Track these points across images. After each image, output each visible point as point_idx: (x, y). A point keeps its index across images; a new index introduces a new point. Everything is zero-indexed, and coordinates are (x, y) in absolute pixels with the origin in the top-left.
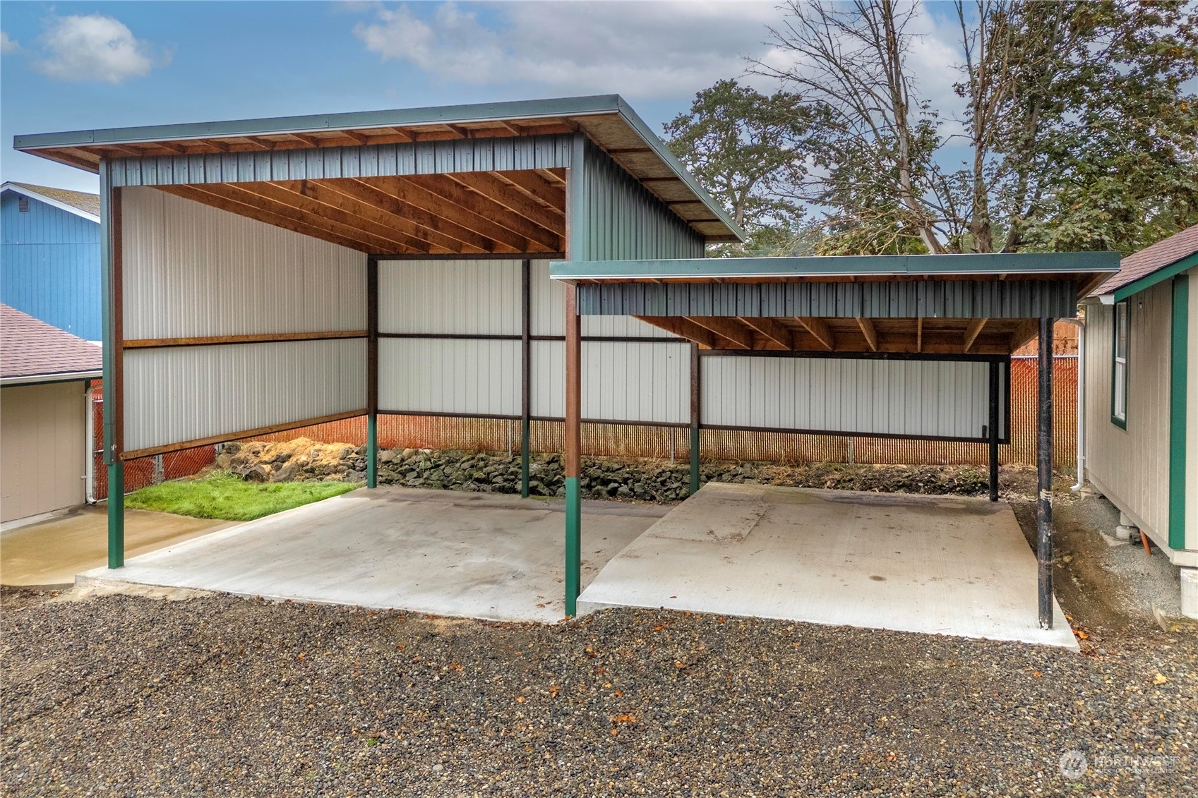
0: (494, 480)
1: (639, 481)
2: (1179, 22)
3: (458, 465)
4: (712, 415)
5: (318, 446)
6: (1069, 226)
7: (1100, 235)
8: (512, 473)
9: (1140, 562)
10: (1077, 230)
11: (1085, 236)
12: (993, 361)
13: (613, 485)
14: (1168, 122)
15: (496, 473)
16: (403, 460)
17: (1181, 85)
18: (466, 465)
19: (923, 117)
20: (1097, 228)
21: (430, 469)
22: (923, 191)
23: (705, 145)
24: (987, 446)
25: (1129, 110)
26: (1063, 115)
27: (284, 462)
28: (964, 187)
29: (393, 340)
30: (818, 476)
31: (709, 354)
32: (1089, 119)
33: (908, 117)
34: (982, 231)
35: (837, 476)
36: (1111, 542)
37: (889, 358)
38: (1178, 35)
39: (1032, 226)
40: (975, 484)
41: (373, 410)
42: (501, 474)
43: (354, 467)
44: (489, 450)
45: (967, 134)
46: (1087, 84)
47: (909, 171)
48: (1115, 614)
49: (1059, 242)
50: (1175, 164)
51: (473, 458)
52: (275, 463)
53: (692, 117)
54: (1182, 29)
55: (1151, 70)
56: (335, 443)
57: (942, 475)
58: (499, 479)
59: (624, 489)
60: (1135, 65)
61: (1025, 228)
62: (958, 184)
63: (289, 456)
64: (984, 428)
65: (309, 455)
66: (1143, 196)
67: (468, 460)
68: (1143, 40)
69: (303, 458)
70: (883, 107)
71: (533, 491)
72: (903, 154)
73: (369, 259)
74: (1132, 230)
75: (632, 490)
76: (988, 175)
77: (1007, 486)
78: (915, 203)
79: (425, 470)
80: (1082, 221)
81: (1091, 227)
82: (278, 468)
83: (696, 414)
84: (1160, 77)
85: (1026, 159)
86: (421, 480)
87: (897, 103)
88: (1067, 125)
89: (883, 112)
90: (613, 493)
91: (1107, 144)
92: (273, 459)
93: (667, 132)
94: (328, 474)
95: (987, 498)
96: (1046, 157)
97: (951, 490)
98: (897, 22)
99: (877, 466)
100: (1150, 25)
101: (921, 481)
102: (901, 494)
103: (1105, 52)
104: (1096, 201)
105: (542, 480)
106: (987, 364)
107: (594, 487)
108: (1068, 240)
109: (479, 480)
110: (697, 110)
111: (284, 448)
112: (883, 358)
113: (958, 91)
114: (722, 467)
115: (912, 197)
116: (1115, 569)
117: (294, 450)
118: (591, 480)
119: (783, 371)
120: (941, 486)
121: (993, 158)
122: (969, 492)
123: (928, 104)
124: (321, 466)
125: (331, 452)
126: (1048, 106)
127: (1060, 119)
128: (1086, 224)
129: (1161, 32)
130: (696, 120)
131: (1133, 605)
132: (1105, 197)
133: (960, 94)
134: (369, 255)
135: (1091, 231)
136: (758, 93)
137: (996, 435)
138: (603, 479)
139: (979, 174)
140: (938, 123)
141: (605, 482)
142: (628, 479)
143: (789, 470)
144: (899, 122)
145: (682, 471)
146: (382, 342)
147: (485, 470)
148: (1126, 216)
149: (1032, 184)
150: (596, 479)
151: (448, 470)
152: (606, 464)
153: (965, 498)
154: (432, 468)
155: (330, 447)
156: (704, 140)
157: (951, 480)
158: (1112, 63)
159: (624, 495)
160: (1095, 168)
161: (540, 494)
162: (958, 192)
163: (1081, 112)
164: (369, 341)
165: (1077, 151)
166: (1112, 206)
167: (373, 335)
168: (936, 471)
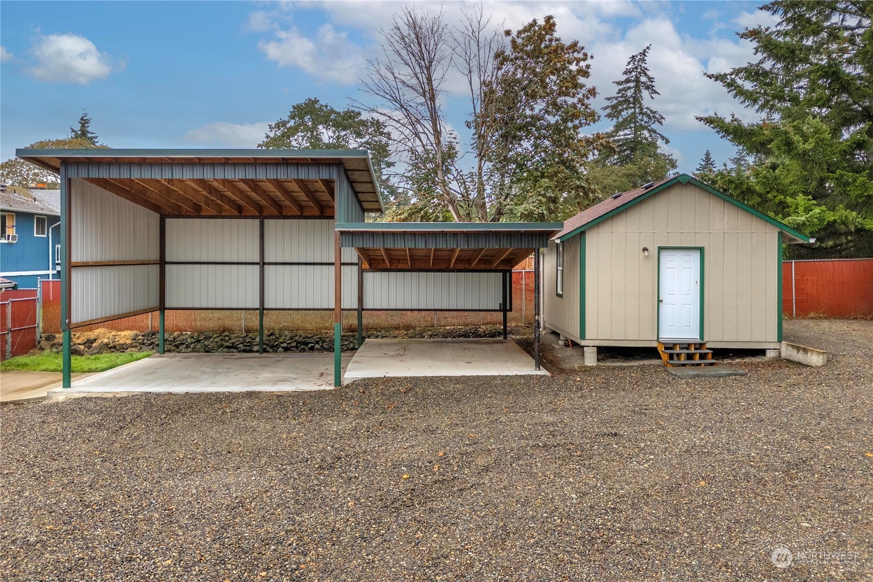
0: (238, 346)
1: (325, 342)
2: (578, 96)
3: (212, 340)
4: (368, 304)
5: (114, 333)
6: (527, 205)
7: (542, 210)
8: (248, 342)
9: (569, 351)
10: (531, 207)
11: (535, 210)
12: (504, 272)
13: (310, 345)
14: (574, 151)
15: (238, 343)
16: (174, 339)
17: (580, 130)
18: (217, 340)
19: (449, 140)
20: (540, 206)
21: (194, 343)
22: (450, 182)
23: (296, 140)
24: (502, 313)
25: (554, 143)
26: (522, 142)
27: (92, 343)
28: (473, 181)
29: (176, 266)
30: (421, 334)
31: (367, 271)
32: (536, 146)
33: (441, 139)
34: (482, 207)
35: (430, 333)
36: (557, 347)
37: (457, 272)
38: (578, 103)
39: (508, 204)
40: (496, 332)
41: (162, 308)
42: (241, 343)
43: (143, 344)
44: (231, 331)
45: (472, 150)
46: (534, 126)
47: (442, 170)
48: (561, 369)
49: (522, 213)
50: (577, 173)
51: (220, 336)
52: (87, 344)
53: (289, 122)
54: (580, 100)
55: (565, 121)
56: (125, 331)
57: (480, 330)
58: (241, 346)
59: (317, 346)
60: (557, 118)
61: (505, 206)
62: (469, 179)
63: (95, 340)
64: (500, 304)
65: (108, 338)
66: (562, 190)
67: (218, 337)
68: (562, 104)
69: (106, 341)
70: (427, 131)
71: (265, 351)
72: (439, 160)
73: (160, 218)
74: (557, 208)
75: (322, 347)
76: (486, 175)
77: (510, 333)
78: (446, 190)
79: (191, 343)
80: (533, 202)
81: (538, 206)
82: (89, 347)
83: (360, 304)
84: (570, 124)
85: (504, 167)
86: (190, 349)
87: (436, 131)
88: (525, 149)
89: (427, 134)
90: (312, 349)
91: (544, 161)
92: (84, 342)
93: (271, 131)
94: (127, 349)
95: (502, 338)
96: (514, 166)
97: (485, 336)
98: (435, 84)
99: (448, 328)
100: (565, 96)
101: (470, 333)
102: (462, 339)
103: (543, 109)
104: (540, 192)
105: (267, 345)
106: (501, 274)
107: (300, 347)
108: (526, 213)
109: (227, 347)
110: (292, 117)
111: (92, 335)
112: (454, 272)
113: (467, 125)
114: (370, 333)
115: (445, 186)
116: (559, 355)
117: (98, 336)
118: (297, 344)
119: (405, 280)
120: (480, 335)
121: (487, 165)
122: (493, 337)
123: (452, 132)
124: (119, 344)
125: (125, 336)
126: (514, 137)
127: (521, 145)
128: (535, 204)
129: (570, 100)
130: (292, 123)
131: (566, 366)
132: (544, 190)
133: (469, 127)
134: (161, 215)
135: (538, 208)
136: (334, 109)
137: (505, 308)
138: (304, 342)
139: (480, 174)
140: (456, 143)
141: (306, 344)
142: (319, 341)
143: (405, 332)
144: (437, 142)
145: (348, 336)
146: (168, 267)
147: (230, 341)
148: (554, 200)
149: (507, 181)
150: (300, 343)
151: (206, 343)
152: (303, 335)
153: (491, 339)
154: (195, 342)
155: (123, 333)
156: (296, 137)
157: (485, 332)
158: (546, 116)
159: (317, 349)
160: (539, 174)
161: (269, 352)
162: (470, 184)
163: (531, 142)
164: (160, 266)
165: (529, 163)
166: (548, 195)
167: (162, 263)
168: (477, 328)
